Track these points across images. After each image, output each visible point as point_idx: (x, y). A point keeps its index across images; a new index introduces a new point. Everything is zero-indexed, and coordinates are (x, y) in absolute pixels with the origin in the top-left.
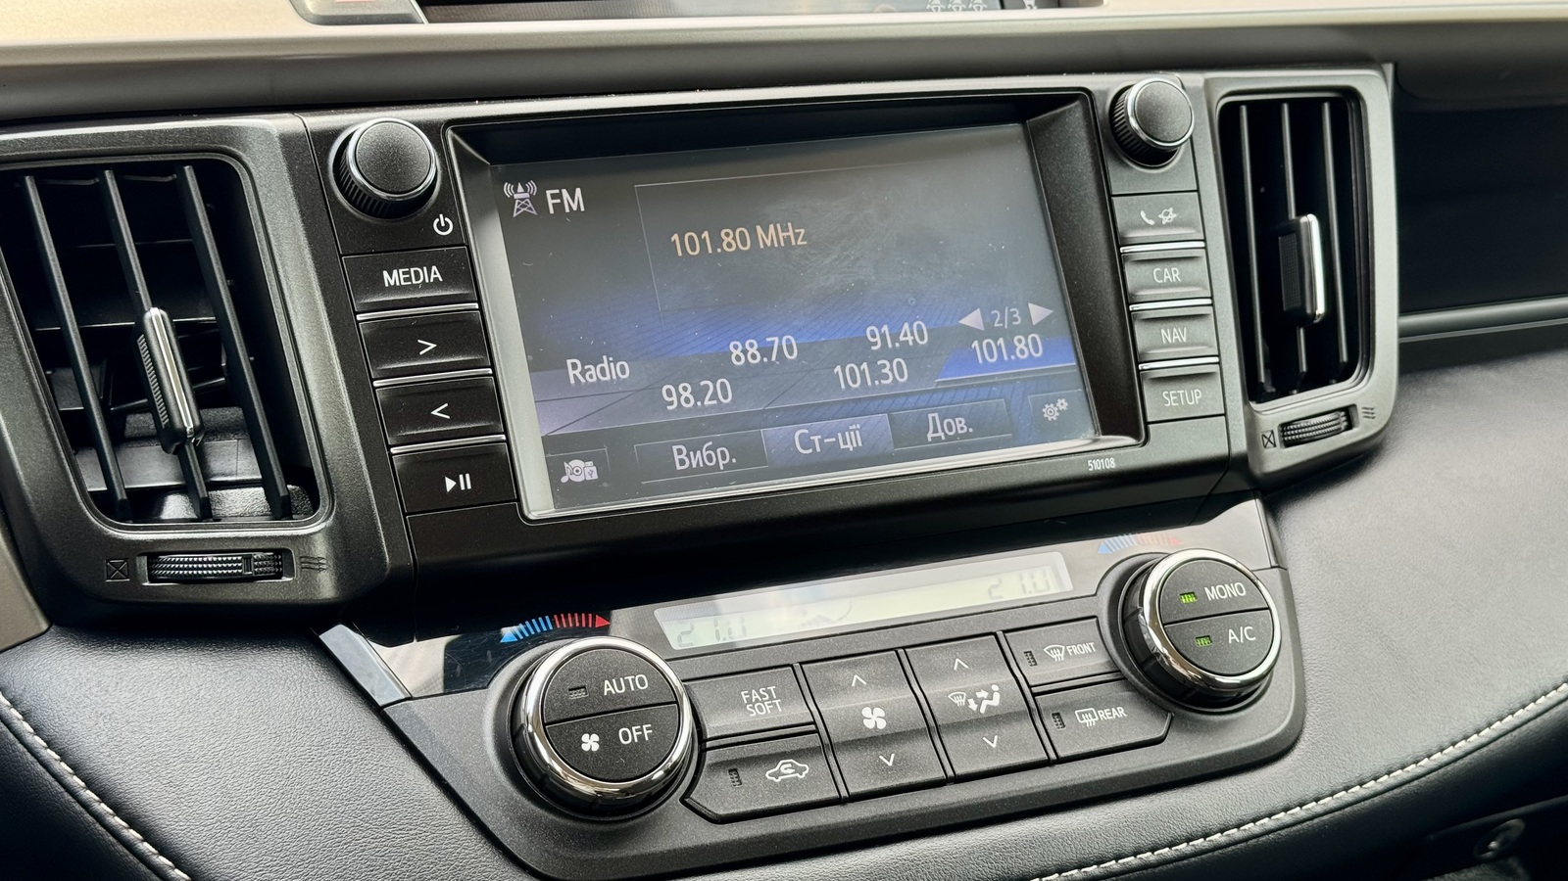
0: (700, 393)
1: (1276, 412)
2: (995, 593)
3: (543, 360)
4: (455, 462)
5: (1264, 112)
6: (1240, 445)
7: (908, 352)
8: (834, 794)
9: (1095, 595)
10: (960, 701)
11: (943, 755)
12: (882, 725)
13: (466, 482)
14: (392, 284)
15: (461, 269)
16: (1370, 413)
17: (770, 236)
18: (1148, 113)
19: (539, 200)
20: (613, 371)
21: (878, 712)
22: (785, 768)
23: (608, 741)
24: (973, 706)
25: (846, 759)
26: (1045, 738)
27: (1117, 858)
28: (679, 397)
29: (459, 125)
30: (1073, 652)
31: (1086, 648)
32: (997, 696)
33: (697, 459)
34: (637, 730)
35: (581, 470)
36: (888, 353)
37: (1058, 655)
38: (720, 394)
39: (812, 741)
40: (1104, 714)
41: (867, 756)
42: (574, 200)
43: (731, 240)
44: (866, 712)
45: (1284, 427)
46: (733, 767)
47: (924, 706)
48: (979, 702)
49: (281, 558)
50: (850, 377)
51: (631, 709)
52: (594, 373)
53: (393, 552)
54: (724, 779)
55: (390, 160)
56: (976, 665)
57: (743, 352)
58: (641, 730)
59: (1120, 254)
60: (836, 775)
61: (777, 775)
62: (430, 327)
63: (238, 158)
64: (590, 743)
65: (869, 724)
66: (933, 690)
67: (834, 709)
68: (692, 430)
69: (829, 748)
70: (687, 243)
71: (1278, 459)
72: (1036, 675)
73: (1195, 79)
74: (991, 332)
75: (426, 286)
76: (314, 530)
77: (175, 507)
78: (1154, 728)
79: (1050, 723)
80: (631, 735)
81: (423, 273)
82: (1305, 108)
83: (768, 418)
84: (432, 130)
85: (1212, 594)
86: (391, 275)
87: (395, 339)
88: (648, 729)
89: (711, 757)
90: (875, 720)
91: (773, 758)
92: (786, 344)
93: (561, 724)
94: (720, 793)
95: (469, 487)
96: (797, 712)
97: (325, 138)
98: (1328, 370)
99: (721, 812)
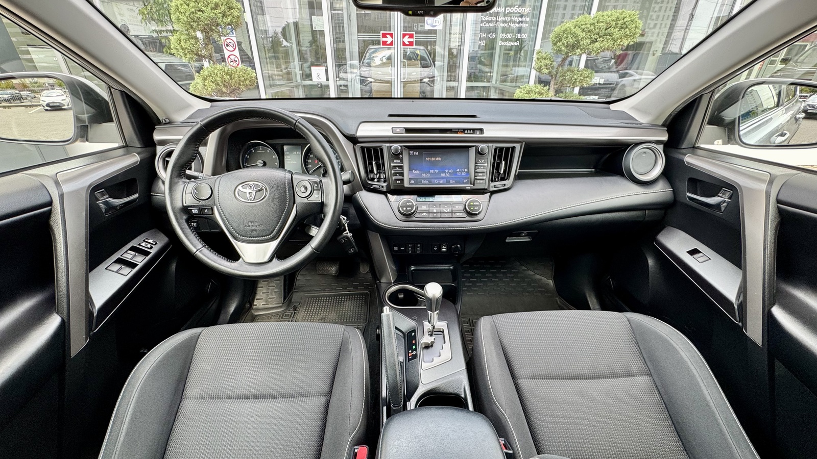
0: (426, 175)
1: (492, 184)
2: (452, 199)
3: (410, 169)
5: (501, 149)
6: (486, 187)
7: (450, 173)
8: (428, 217)
9: (463, 201)
10: (444, 210)
11: (441, 215)
15: (402, 161)
16: (507, 185)
17: (437, 159)
18: (482, 149)
19: (413, 153)
20: (418, 172)
23: (406, 209)
24: (446, 211)
26: (452, 215)
28: (424, 175)
29: (404, 146)
31: (460, 207)
32: (449, 210)
33: (425, 182)
35: (412, 182)
36: (447, 173)
37: (457, 207)
38: (428, 175)
40: (460, 214)
41: (432, 214)
42: (417, 154)
43: (433, 159)
45: (494, 186)
46: (420, 213)
47: (440, 210)
49: (383, 187)
50: (443, 175)
51: (409, 206)
52: (415, 172)
53: (393, 187)
54: (418, 214)
55: (397, 150)
56: (448, 207)
57: (432, 171)
59: (476, 165)
60: (429, 215)
62: (398, 166)
63: (383, 148)
64: (405, 209)
66: (442, 209)
67: (431, 209)
68: (424, 179)
69: (429, 213)
70: (428, 159)
71: (492, 189)
72: (454, 209)
73: (490, 145)
74: (460, 172)
76: (385, 185)
77: (376, 180)
78: (465, 215)
79: (454, 214)
80: (409, 208)
81: (398, 161)
82: (507, 149)
83: (432, 178)
84: (401, 146)
85: (474, 203)
86: (395, 161)
87: (395, 167)
88: (411, 208)
89: (417, 212)
90: (435, 211)
91: (423, 213)
92: (436, 171)
93: (402, 207)
95: (399, 182)
96: (427, 209)
97: (391, 147)
98: (503, 179)
99: (417, 217)
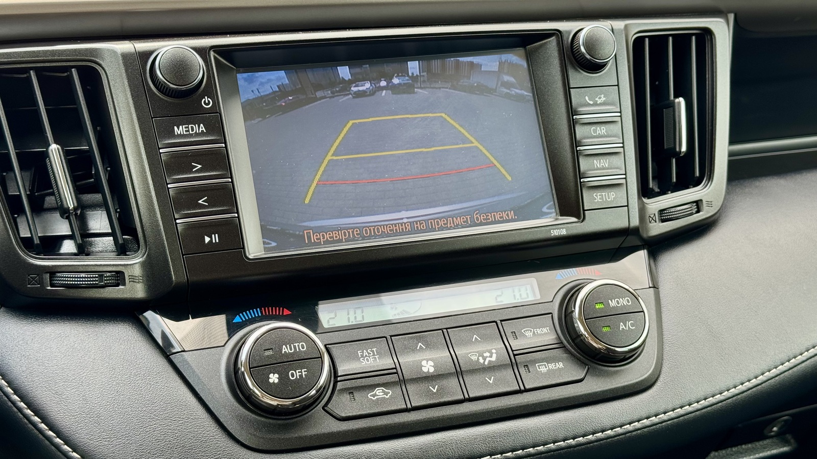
0: (344, 192)
1: (655, 204)
2: (499, 299)
4: (209, 228)
5: (658, 41)
6: (635, 222)
8: (404, 406)
9: (552, 301)
10: (474, 358)
11: (463, 387)
12: (432, 370)
13: (216, 238)
14: (179, 133)
15: (216, 126)
16: (710, 204)
18: (591, 44)
21: (431, 363)
22: (379, 392)
23: (283, 378)
24: (481, 361)
25: (411, 388)
26: (519, 378)
27: (554, 442)
29: (216, 48)
30: (537, 332)
31: (545, 330)
32: (494, 356)
34: (299, 372)
37: (529, 334)
39: (394, 378)
40: (552, 366)
41: (422, 386)
44: (424, 363)
45: (661, 212)
46: (351, 391)
47: (455, 360)
48: (485, 359)
49: (119, 278)
51: (296, 361)
53: (177, 274)
54: (346, 397)
55: (180, 67)
56: (485, 338)
58: (301, 372)
59: (573, 119)
60: (405, 396)
61: (374, 396)
62: (198, 156)
63: (100, 65)
64: (274, 378)
65: (425, 370)
66: (460, 352)
67: (407, 360)
68: (340, 211)
69: (403, 382)
71: (657, 228)
72: (516, 344)
73: (619, 24)
75: (197, 134)
77: (68, 247)
78: (578, 373)
79: (522, 370)
80: (295, 374)
81: (196, 127)
82: (682, 39)
83: (380, 205)
84: (202, 52)
85: (613, 303)
86: (178, 129)
87: (180, 163)
88: (305, 371)
89: (340, 386)
90: (428, 367)
91: (373, 387)
93: (259, 368)
94: (344, 405)
95: (217, 241)
96: (387, 362)
97: (145, 55)
98: (687, 181)
99: (343, 415)
